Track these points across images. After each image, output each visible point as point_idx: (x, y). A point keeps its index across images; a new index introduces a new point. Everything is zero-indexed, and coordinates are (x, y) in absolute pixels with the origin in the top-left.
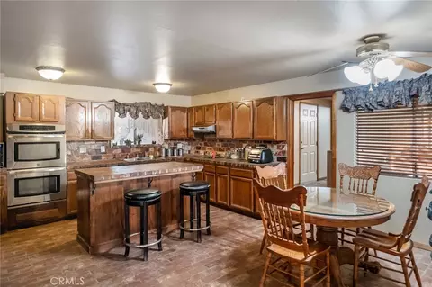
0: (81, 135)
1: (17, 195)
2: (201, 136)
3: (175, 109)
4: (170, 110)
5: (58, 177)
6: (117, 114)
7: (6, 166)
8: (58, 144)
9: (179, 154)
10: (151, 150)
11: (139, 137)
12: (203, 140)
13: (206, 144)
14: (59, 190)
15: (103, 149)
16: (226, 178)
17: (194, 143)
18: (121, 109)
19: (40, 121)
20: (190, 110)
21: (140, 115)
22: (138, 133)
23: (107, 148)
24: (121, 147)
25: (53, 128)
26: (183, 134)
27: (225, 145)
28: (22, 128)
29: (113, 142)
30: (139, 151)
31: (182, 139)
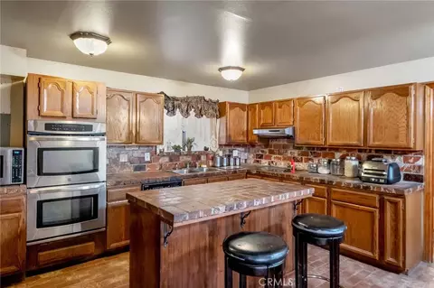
0: (124, 138)
1: (40, 224)
2: (265, 140)
3: (233, 105)
4: (228, 106)
5: (96, 197)
6: (166, 111)
7: (25, 183)
8: (96, 151)
9: (235, 165)
10: (203, 158)
11: (190, 141)
12: (267, 146)
13: (272, 152)
14: (96, 216)
15: (147, 157)
16: (322, 202)
17: (252, 150)
18: (170, 105)
19: (74, 117)
20: (251, 107)
21: (192, 113)
22: (188, 136)
23: (152, 156)
24: (168, 154)
25: (90, 128)
26: (242, 139)
27: (303, 154)
28: (48, 126)
29: (160, 148)
30: (189, 159)
31: (238, 145)
